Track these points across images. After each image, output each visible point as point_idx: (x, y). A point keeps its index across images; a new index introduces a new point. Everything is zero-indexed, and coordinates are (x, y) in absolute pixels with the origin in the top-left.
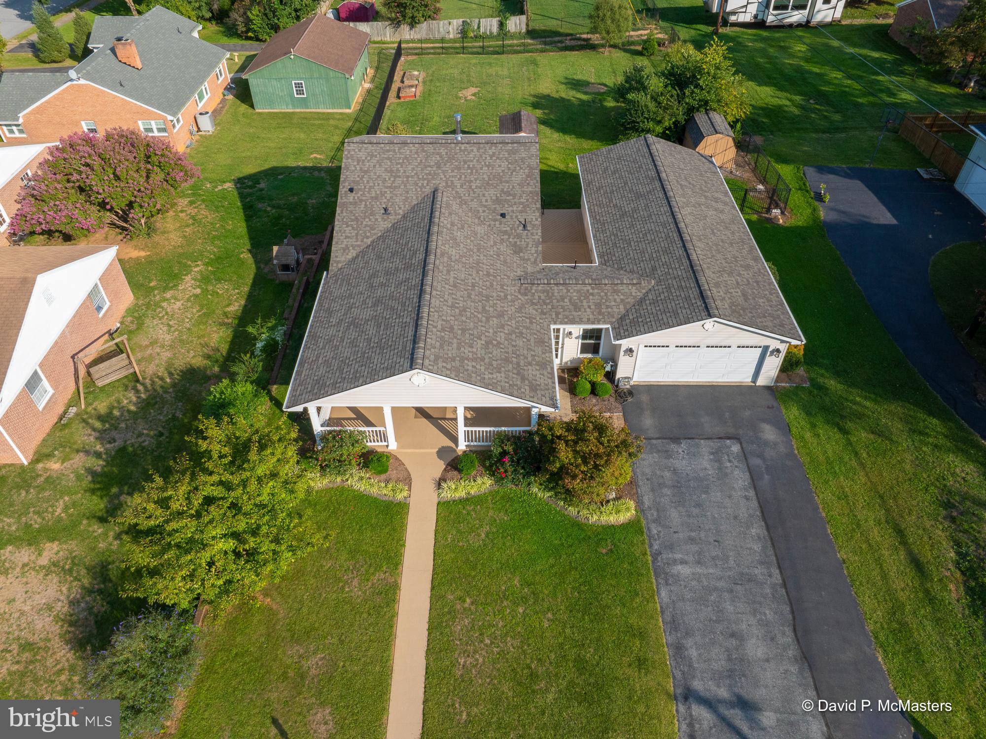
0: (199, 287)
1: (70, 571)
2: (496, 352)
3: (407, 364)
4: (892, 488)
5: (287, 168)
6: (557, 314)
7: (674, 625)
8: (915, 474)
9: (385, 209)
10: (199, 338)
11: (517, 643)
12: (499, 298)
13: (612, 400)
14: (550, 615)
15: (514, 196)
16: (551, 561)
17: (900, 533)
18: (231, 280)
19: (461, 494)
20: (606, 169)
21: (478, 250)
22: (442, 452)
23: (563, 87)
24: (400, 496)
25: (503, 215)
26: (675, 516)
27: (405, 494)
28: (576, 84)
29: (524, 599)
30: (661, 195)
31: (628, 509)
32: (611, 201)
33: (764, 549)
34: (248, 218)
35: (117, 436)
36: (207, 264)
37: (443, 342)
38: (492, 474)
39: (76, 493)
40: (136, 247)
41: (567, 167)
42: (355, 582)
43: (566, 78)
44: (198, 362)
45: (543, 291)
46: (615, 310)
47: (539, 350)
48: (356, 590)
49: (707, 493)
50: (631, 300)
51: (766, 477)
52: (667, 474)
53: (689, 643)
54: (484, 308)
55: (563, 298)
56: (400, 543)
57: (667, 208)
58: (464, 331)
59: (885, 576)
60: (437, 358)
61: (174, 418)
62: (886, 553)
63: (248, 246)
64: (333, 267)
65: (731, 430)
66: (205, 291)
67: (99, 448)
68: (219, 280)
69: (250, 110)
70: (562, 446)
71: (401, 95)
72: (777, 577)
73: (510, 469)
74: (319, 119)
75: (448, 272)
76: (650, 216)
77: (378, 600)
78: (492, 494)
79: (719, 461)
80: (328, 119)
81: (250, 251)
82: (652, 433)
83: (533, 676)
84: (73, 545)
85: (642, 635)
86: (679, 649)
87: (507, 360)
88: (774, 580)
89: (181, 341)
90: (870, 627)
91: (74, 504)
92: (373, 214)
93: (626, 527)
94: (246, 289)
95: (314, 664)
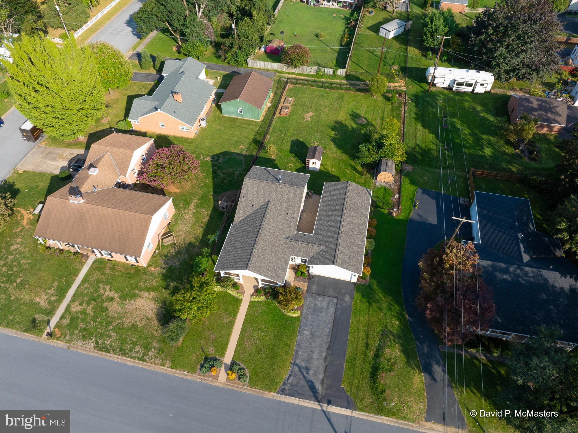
0: (195, 209)
1: (157, 301)
2: (271, 265)
3: (245, 268)
4: (372, 322)
5: (230, 152)
6: (294, 252)
7: (298, 346)
8: (381, 320)
9: (253, 206)
10: (194, 231)
11: (259, 342)
12: (278, 246)
13: (307, 278)
14: (269, 337)
15: (293, 207)
16: (274, 323)
17: (368, 335)
18: (205, 208)
19: (256, 300)
20: (331, 193)
21: (276, 227)
22: (255, 286)
23: (349, 117)
24: (240, 297)
25: (287, 214)
26: (310, 317)
27: (242, 297)
28: (355, 116)
29: (264, 331)
30: (341, 212)
31: (297, 313)
32: (326, 209)
33: (329, 332)
34: (214, 178)
35: (169, 262)
36: (198, 199)
37: (257, 261)
38: (265, 296)
39: (158, 279)
40: (176, 188)
41: (331, 170)
42: (225, 319)
43: (352, 112)
44: (193, 241)
45: (292, 244)
46: (311, 254)
47: (284, 265)
48: (225, 321)
49: (321, 313)
50: (316, 252)
51: (340, 312)
52: (313, 305)
53: (300, 350)
54: (272, 249)
55: (297, 248)
56: (238, 310)
57: (340, 218)
58: (263, 258)
59: (357, 346)
60: (253, 267)
61: (185, 259)
62: (361, 340)
63: (212, 193)
64: (235, 222)
65: (337, 295)
66: (197, 211)
67: (164, 266)
68: (202, 207)
69: (221, 115)
70: (281, 296)
71: (281, 113)
72: (329, 340)
73: (270, 296)
74: (246, 124)
75: (264, 236)
76: (334, 220)
77: (230, 324)
78: (264, 301)
79: (329, 304)
80: (249, 125)
81: (213, 195)
82: (314, 292)
83: (261, 350)
84: (157, 294)
85: (289, 346)
86: (297, 351)
87: (273, 268)
88: (328, 340)
89: (188, 231)
90: (346, 357)
91: (158, 282)
92: (249, 206)
93: (296, 318)
94: (210, 212)
95: (212, 337)
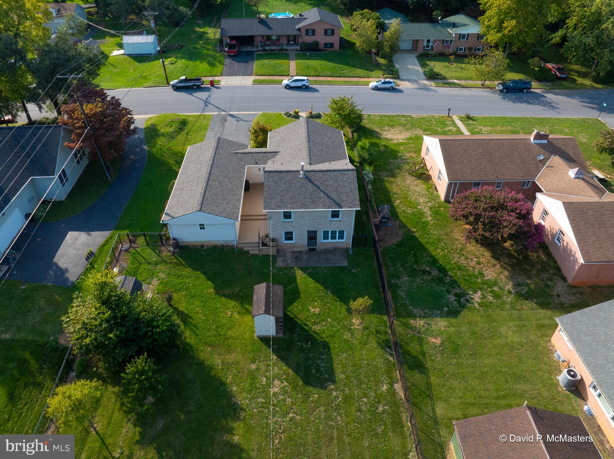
0: (421, 210)
18: (410, 215)
36: (428, 222)
66: (416, 208)
68: (415, 214)
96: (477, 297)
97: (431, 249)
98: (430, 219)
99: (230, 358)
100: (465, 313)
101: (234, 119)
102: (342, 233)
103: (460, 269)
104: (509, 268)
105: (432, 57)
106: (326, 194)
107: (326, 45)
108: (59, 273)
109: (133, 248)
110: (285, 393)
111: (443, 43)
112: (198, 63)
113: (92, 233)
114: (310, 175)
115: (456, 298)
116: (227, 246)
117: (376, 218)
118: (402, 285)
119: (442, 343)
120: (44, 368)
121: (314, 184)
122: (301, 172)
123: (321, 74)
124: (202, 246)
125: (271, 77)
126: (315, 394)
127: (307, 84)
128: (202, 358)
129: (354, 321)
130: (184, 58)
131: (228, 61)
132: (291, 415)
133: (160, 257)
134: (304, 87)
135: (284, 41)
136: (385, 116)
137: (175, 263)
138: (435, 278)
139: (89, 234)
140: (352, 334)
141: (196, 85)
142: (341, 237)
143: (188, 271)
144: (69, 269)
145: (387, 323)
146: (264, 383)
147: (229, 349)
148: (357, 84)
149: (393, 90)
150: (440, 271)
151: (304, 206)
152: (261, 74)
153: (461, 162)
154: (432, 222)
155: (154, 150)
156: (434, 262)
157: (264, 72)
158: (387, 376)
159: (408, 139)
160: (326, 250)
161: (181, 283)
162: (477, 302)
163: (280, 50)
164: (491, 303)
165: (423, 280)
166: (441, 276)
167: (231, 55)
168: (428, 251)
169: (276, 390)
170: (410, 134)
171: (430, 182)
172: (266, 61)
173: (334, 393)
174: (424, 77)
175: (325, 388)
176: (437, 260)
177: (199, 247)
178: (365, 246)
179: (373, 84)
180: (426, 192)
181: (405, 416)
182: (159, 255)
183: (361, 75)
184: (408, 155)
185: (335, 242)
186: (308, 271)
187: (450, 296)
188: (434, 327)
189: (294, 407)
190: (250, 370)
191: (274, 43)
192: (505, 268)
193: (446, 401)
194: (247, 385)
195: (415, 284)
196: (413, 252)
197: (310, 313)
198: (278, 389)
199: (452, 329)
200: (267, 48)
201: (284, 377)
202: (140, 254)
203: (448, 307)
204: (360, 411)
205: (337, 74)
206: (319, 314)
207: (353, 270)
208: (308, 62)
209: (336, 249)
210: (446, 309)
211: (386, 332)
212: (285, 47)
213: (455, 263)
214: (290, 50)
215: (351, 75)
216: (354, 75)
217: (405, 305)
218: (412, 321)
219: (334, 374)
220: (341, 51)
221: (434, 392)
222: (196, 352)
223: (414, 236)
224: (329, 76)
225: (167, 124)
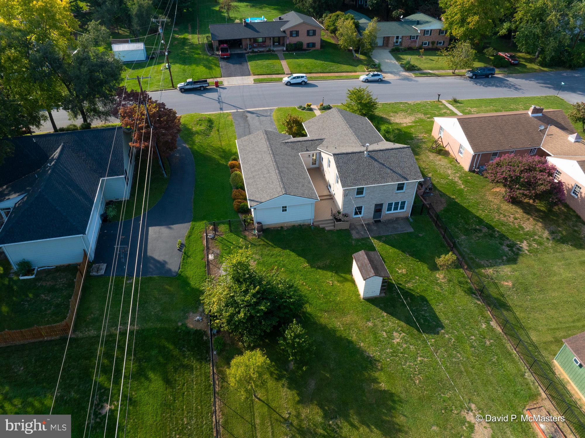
0: (452, 180)
36: (462, 189)
66: (448, 179)
68: (449, 184)
96: (524, 245)
97: (474, 211)
98: (463, 187)
99: (348, 319)
100: (521, 259)
101: (254, 115)
102: (403, 203)
103: (503, 225)
104: (541, 220)
105: (402, 51)
106: (391, 170)
107: (308, 45)
108: (158, 265)
109: (218, 235)
110: (406, 342)
111: (410, 39)
112: (194, 66)
113: (172, 226)
114: (373, 154)
115: (509, 248)
116: (303, 225)
117: (421, 190)
118: (463, 242)
119: (514, 285)
120: (184, 351)
121: (378, 162)
122: (365, 152)
123: (313, 71)
124: (282, 227)
125: (269, 76)
126: (431, 340)
127: (306, 80)
128: (323, 323)
129: (437, 276)
130: (177, 63)
131: (222, 63)
132: (419, 359)
133: (248, 241)
134: (303, 83)
135: (269, 43)
136: (386, 104)
137: (264, 244)
138: (486, 234)
139: (170, 228)
140: (441, 286)
141: (203, 86)
142: (402, 208)
143: (277, 250)
144: (167, 260)
145: (465, 275)
146: (386, 336)
147: (343, 313)
148: (348, 78)
149: (381, 81)
150: (488, 228)
151: (375, 181)
152: (259, 74)
153: (480, 137)
154: (466, 189)
155: (195, 147)
156: (480, 221)
157: (261, 71)
158: (482, 316)
159: (414, 122)
160: (389, 220)
161: (276, 262)
162: (526, 250)
163: (268, 51)
164: (537, 249)
165: (478, 237)
166: (490, 232)
167: (224, 58)
168: (472, 213)
169: (398, 340)
170: (414, 118)
171: (450, 157)
172: (259, 62)
173: (447, 336)
174: (402, 69)
175: (438, 333)
176: (482, 220)
177: (279, 229)
178: (421, 214)
179: (363, 77)
180: (450, 165)
181: (509, 346)
182: (245, 240)
183: (349, 70)
184: (421, 136)
185: (397, 213)
186: (382, 239)
187: (504, 247)
188: (502, 274)
189: (419, 352)
190: (369, 328)
191: (261, 45)
192: (538, 221)
193: (536, 329)
194: (372, 340)
195: (473, 241)
196: (460, 215)
197: (399, 273)
198: (399, 339)
199: (517, 273)
200: (256, 50)
201: (400, 329)
202: (227, 240)
203: (507, 257)
204: (472, 346)
205: (327, 70)
206: (407, 273)
207: (420, 235)
208: (297, 60)
209: (397, 219)
210: (505, 258)
211: (467, 282)
212: (272, 48)
213: (497, 220)
214: (277, 51)
215: (340, 71)
216: (342, 71)
217: (472, 259)
218: (483, 271)
219: (440, 321)
220: (322, 50)
221: (523, 324)
222: (316, 318)
223: (456, 202)
224: (321, 73)
225: (195, 123)
